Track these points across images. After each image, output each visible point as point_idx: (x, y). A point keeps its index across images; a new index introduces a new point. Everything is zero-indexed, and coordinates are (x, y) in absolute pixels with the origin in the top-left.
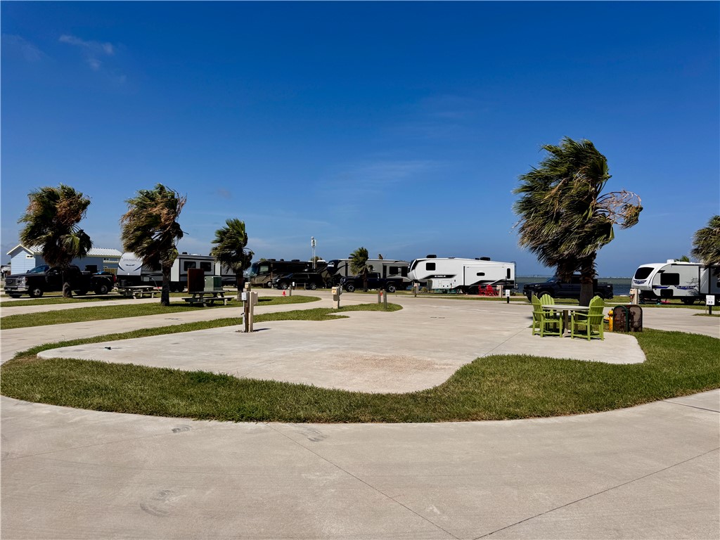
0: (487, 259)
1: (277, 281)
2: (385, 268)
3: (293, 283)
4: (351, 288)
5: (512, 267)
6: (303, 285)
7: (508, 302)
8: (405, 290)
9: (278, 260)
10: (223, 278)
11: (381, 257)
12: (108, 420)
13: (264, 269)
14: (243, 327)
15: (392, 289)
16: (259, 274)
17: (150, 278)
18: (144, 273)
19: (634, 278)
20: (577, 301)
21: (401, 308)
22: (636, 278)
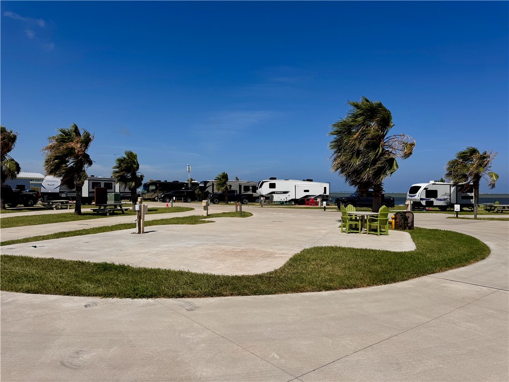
0: (311, 180)
1: (162, 196)
2: (240, 186)
3: (174, 198)
4: (216, 201)
5: (327, 186)
6: (182, 199)
7: (325, 210)
8: (255, 202)
9: (163, 181)
10: (121, 194)
11: (237, 179)
12: (35, 300)
13: (152, 188)
14: (136, 230)
15: (245, 201)
16: (148, 191)
17: (67, 195)
18: (62, 190)
19: (408, 193)
20: (370, 209)
21: (252, 215)
22: (410, 193)
